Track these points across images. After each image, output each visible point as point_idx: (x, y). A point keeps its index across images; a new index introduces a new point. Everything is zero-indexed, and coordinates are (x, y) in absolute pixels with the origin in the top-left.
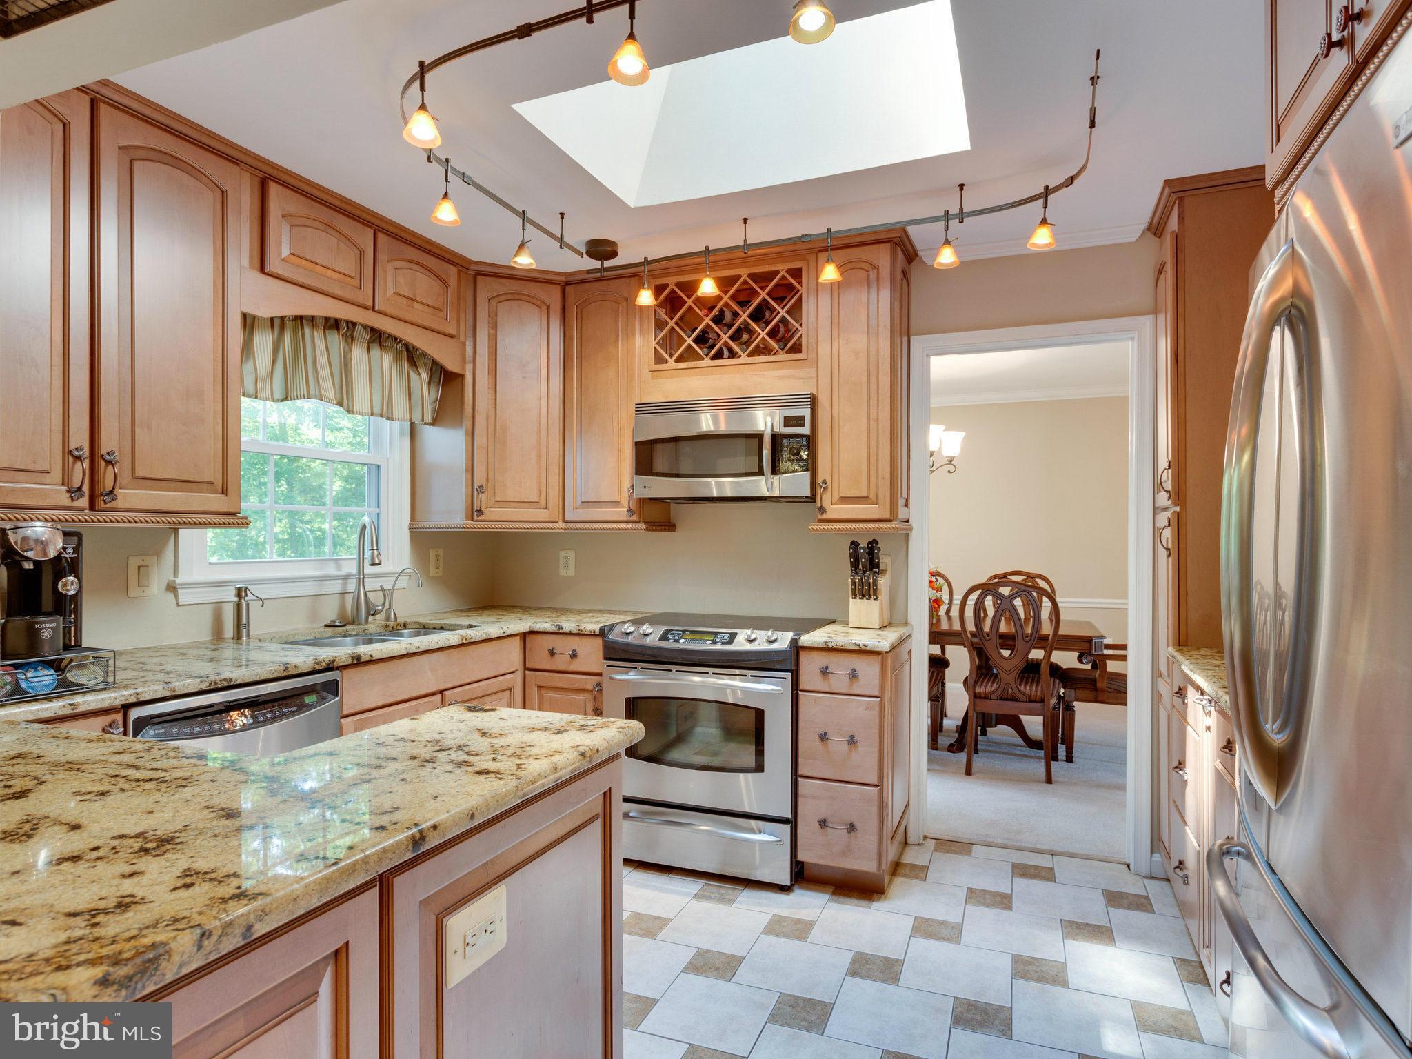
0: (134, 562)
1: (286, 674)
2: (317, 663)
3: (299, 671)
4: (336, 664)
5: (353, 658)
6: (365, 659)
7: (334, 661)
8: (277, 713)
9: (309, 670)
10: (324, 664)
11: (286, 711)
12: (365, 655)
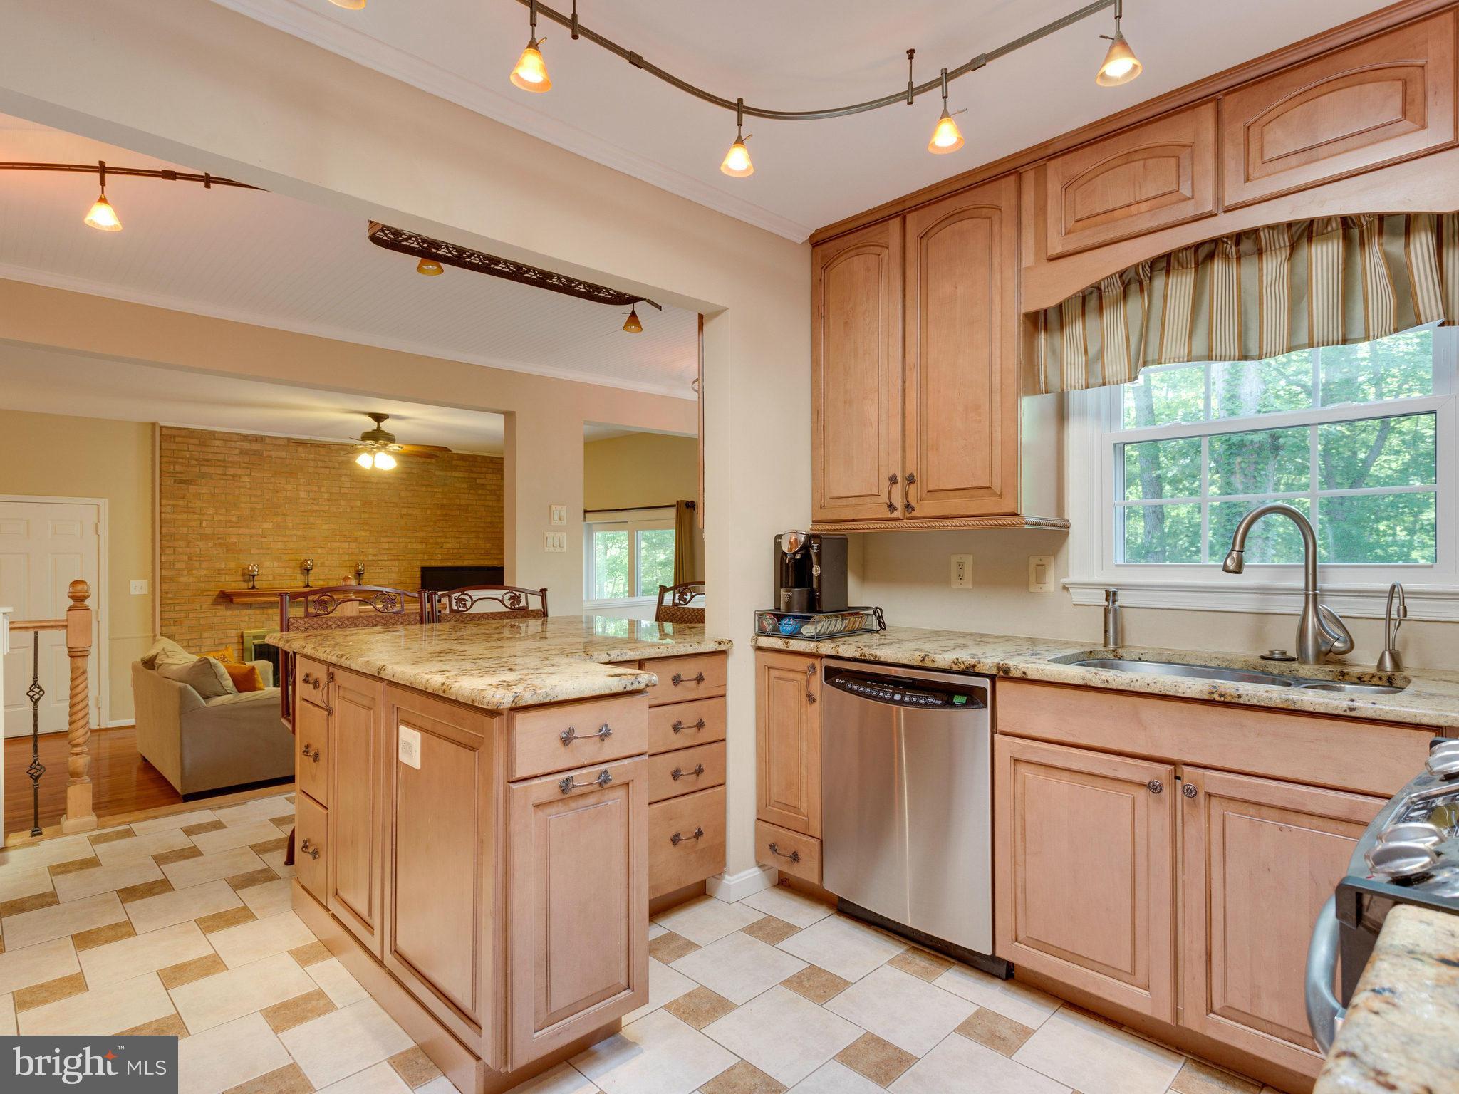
0: (1034, 561)
1: (921, 664)
2: (956, 664)
3: (936, 665)
4: (976, 670)
5: (999, 669)
6: (1014, 673)
7: (974, 666)
8: (923, 700)
9: (946, 667)
10: (962, 666)
11: (930, 701)
12: (1017, 669)
